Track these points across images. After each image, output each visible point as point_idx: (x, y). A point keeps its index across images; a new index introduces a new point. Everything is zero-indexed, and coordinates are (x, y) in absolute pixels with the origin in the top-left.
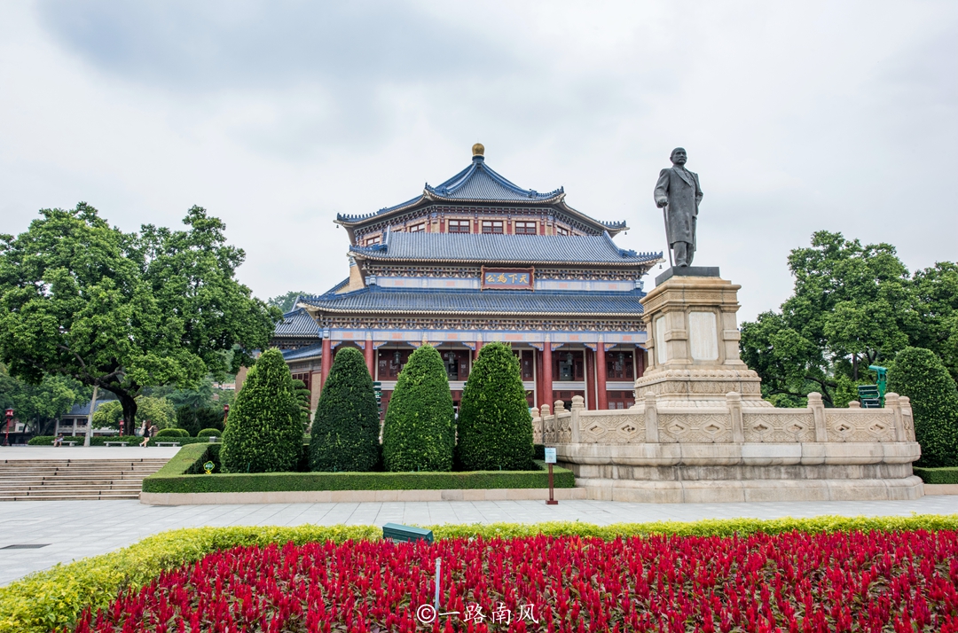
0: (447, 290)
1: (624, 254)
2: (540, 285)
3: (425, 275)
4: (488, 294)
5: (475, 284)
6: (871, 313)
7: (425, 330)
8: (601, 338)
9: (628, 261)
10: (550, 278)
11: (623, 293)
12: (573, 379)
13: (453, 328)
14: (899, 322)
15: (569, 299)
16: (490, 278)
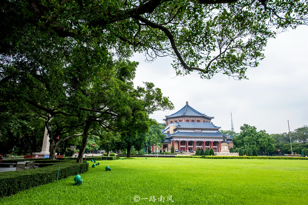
0: (189, 132)
1: (215, 127)
2: (203, 132)
3: (186, 130)
4: (195, 133)
5: (193, 131)
6: (250, 138)
7: (187, 139)
8: (212, 140)
9: (216, 128)
10: (204, 130)
11: (215, 133)
12: (208, 146)
13: (191, 139)
14: (253, 140)
15: (207, 134)
16: (195, 130)
